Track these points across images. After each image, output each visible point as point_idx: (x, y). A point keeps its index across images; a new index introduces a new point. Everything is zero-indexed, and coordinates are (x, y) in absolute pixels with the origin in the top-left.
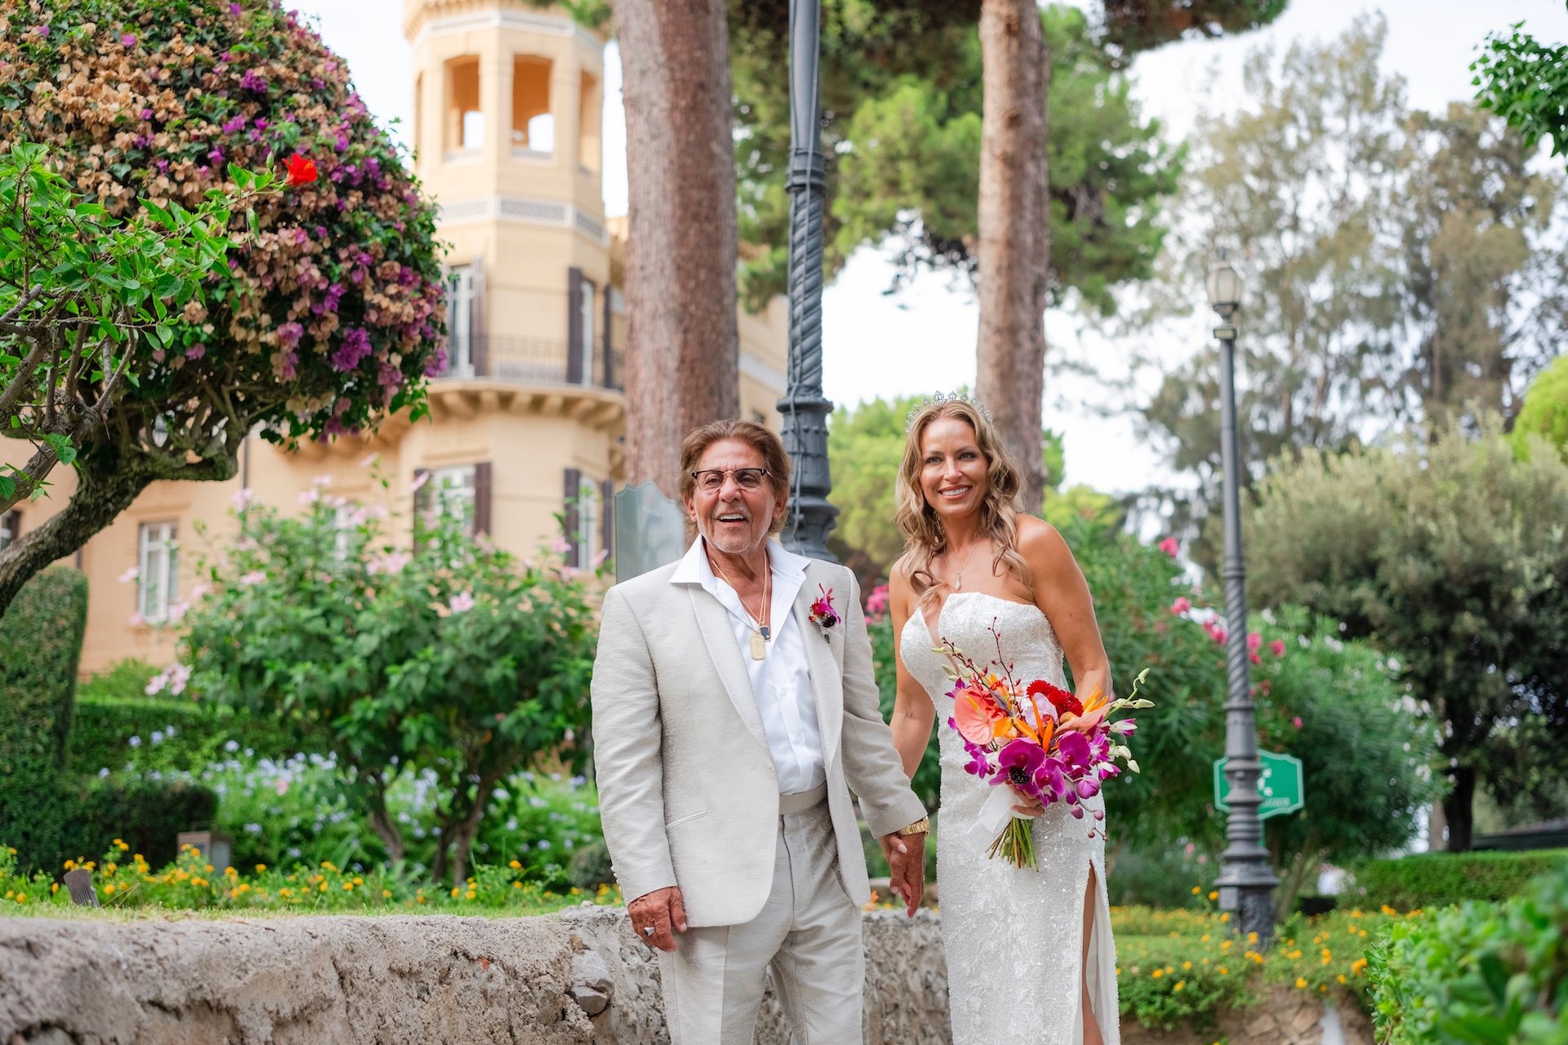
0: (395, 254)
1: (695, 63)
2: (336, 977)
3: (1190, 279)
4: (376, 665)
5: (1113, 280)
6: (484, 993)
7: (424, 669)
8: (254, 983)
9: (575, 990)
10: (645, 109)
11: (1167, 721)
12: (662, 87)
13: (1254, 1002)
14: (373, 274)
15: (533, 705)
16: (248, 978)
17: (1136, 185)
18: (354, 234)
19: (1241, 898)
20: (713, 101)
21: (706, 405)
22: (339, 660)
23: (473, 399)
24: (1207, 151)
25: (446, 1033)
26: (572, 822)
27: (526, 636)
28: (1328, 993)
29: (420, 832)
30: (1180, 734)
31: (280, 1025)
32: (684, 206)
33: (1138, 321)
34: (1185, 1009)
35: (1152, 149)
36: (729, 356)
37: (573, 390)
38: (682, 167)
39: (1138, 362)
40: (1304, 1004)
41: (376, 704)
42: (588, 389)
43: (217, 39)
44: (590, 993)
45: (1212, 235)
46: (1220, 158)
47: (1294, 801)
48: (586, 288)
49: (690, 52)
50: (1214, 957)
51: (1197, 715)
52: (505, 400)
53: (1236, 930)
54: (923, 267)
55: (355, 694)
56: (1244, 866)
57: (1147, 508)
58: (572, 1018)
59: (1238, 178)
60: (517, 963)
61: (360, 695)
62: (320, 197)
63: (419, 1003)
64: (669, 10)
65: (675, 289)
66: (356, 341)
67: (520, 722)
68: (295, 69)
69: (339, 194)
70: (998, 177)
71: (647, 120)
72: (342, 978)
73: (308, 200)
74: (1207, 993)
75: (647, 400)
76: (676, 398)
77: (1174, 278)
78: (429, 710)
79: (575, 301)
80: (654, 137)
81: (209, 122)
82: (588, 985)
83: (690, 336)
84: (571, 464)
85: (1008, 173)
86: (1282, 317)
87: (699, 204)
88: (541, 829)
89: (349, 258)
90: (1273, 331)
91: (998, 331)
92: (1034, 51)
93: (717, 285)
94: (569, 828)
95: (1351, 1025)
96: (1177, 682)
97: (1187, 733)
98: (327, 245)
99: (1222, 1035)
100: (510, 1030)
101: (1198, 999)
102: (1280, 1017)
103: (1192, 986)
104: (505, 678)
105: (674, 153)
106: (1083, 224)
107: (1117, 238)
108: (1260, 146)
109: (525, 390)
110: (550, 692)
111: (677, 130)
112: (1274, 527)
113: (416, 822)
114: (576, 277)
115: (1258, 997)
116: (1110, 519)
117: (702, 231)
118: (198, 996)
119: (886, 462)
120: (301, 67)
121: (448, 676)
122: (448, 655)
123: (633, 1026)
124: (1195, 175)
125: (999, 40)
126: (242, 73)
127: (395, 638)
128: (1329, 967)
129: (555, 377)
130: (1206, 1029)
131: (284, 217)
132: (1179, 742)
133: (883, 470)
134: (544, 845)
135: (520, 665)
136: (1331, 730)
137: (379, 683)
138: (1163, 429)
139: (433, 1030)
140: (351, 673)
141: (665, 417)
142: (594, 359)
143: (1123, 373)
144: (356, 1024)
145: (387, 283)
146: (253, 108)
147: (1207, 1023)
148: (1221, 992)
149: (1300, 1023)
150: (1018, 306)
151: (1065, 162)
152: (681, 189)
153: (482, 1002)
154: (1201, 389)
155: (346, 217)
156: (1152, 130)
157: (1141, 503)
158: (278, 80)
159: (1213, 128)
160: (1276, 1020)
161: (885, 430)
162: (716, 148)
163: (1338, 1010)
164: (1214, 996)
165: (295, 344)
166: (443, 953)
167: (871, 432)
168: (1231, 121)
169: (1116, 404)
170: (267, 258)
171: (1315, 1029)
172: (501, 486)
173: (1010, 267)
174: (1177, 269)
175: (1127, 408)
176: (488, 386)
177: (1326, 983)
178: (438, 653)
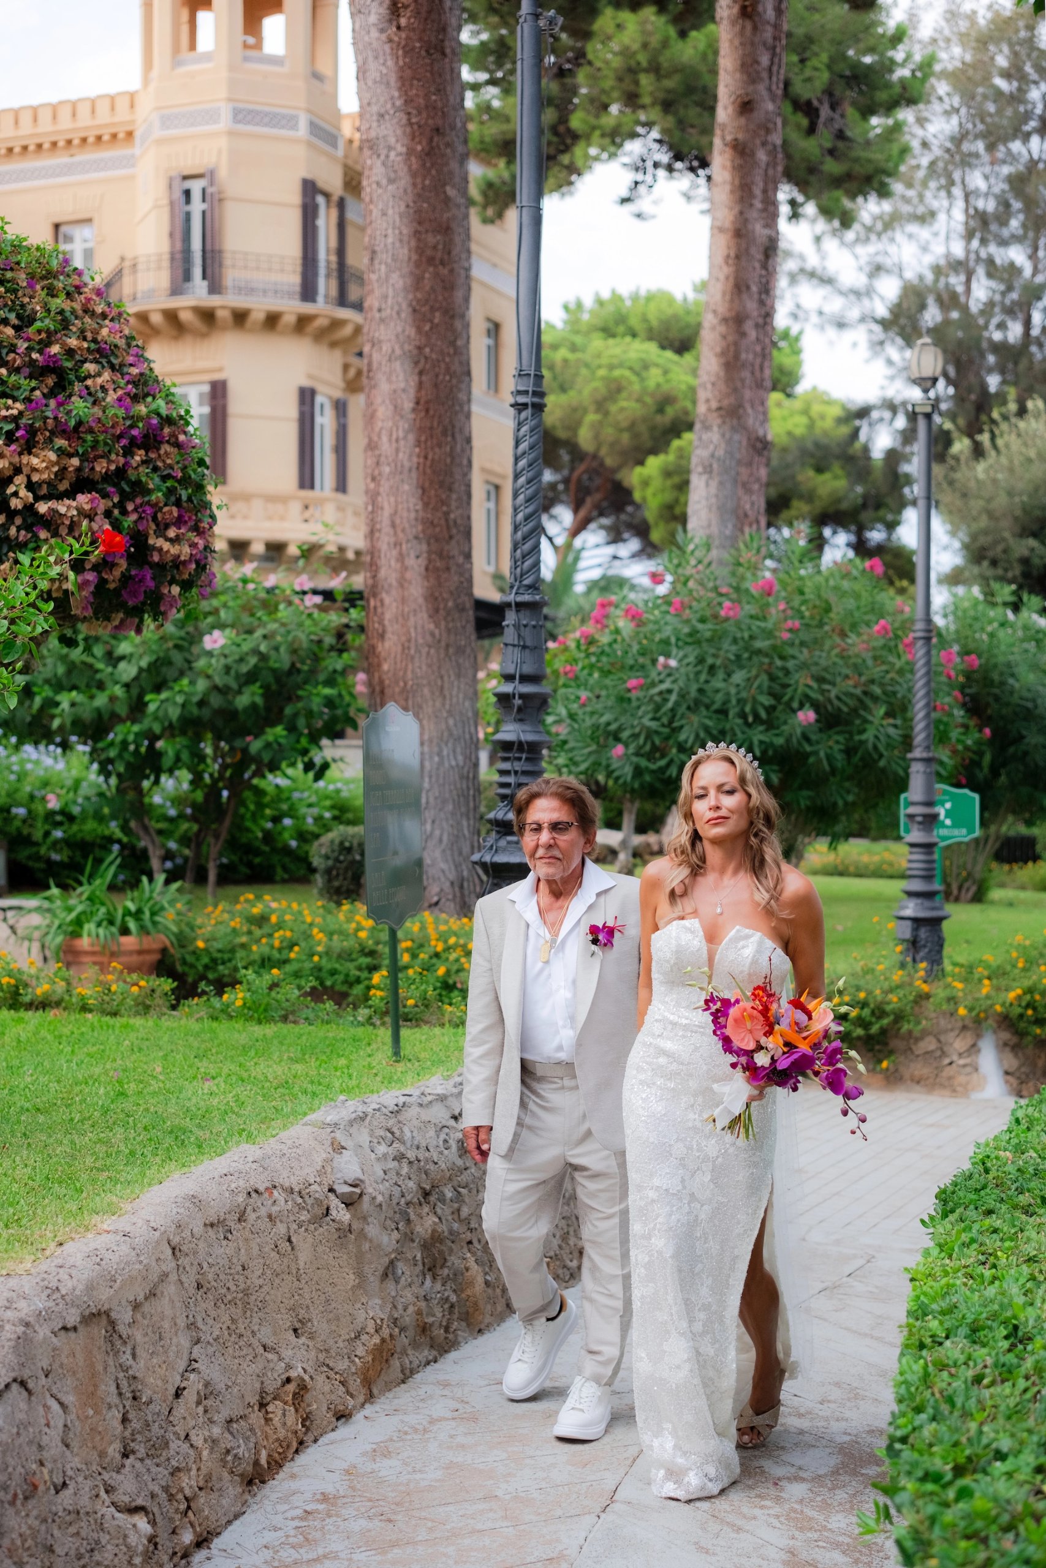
0: (173, 499)
1: (430, 107)
2: (169, 1252)
3: (933, 184)
4: (135, 691)
5: (853, 197)
6: (270, 1216)
7: (180, 699)
8: (121, 1288)
9: (336, 1187)
10: (384, 152)
11: (864, 737)
12: (399, 132)
13: (920, 1027)
14: (155, 518)
15: (279, 730)
16: (117, 1286)
17: (882, 96)
18: (139, 488)
19: (915, 930)
20: (448, 145)
21: (440, 446)
22: (101, 686)
23: (208, 316)
24: (957, 51)
25: (243, 1258)
26: (313, 799)
27: (272, 664)
28: (986, 1019)
29: (172, 812)
30: (875, 747)
31: (136, 1306)
32: (420, 250)
33: (879, 226)
34: (860, 1032)
35: (899, 55)
36: (462, 396)
37: (308, 308)
38: (418, 211)
39: (877, 270)
40: (964, 1028)
41: (136, 728)
42: (323, 307)
43: (18, 317)
44: (347, 1189)
45: (958, 140)
46: (968, 58)
47: (971, 831)
48: (320, 200)
49: (427, 96)
50: (886, 986)
51: (892, 731)
52: (240, 317)
53: (909, 959)
54: (661, 173)
55: (115, 718)
56: (919, 901)
57: (881, 420)
58: (333, 1212)
59: (987, 79)
60: (294, 1182)
61: (122, 720)
62: (110, 461)
63: (225, 1243)
64: (405, 54)
65: (411, 331)
66: (142, 580)
67: (268, 745)
68: (85, 339)
69: (124, 455)
70: (728, 164)
71: (384, 164)
72: (174, 1249)
73: (101, 467)
74: (879, 1018)
75: (385, 439)
76: (411, 437)
77: (917, 183)
78: (183, 733)
79: (309, 214)
80: (391, 181)
81: (15, 399)
82: (346, 1183)
83: (424, 378)
84: (306, 383)
85: (738, 161)
86: (1024, 226)
87: (435, 247)
88: (284, 807)
89: (135, 510)
90: (1016, 239)
91: (725, 320)
92: (768, 33)
93: (451, 328)
94: (310, 806)
95: (1005, 1044)
96: (875, 699)
97: (881, 748)
98: (116, 500)
99: (891, 1052)
100: (289, 1240)
101: (870, 1024)
102: (942, 1038)
103: (866, 1012)
104: (254, 705)
105: (410, 198)
106: (825, 138)
107: (859, 152)
108: (1011, 45)
109: (259, 306)
110: (296, 715)
111: (414, 175)
112: (995, 481)
113: (168, 804)
114: (310, 189)
115: (924, 1022)
116: (844, 430)
117: (436, 275)
118: (87, 1313)
119: (621, 365)
120: (89, 335)
121: (202, 703)
122: (202, 685)
123: (380, 1205)
124: (945, 75)
125: (733, 23)
126: (40, 352)
127: (155, 667)
128: (988, 997)
129: (290, 295)
130: (877, 1047)
131: (82, 484)
132: (876, 757)
133: (617, 373)
134: (287, 822)
135: (268, 693)
136: (1030, 705)
137: (137, 708)
138: (899, 341)
139: (235, 1260)
140: (113, 699)
141: (401, 455)
142: (328, 276)
143: (860, 280)
144: (184, 1279)
145: (167, 526)
146: (50, 381)
147: (878, 1043)
148: (892, 1017)
149: (959, 1044)
150: (745, 296)
151: (808, 73)
152: (416, 233)
153: (269, 1225)
154: (940, 301)
155: (132, 475)
156: (898, 38)
157: (875, 415)
158: (70, 352)
159: (963, 25)
160: (939, 1041)
161: (621, 329)
162: (450, 191)
163: (995, 1032)
164: (885, 1021)
165: (92, 588)
166: (241, 1199)
167: (607, 333)
168: (983, 18)
169: (854, 314)
170: (67, 522)
171: (974, 1049)
172: (236, 405)
173: (738, 257)
174: (921, 174)
175: (863, 319)
176: (223, 303)
177: (985, 1011)
178: (192, 683)
